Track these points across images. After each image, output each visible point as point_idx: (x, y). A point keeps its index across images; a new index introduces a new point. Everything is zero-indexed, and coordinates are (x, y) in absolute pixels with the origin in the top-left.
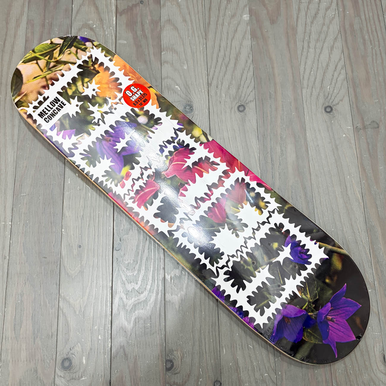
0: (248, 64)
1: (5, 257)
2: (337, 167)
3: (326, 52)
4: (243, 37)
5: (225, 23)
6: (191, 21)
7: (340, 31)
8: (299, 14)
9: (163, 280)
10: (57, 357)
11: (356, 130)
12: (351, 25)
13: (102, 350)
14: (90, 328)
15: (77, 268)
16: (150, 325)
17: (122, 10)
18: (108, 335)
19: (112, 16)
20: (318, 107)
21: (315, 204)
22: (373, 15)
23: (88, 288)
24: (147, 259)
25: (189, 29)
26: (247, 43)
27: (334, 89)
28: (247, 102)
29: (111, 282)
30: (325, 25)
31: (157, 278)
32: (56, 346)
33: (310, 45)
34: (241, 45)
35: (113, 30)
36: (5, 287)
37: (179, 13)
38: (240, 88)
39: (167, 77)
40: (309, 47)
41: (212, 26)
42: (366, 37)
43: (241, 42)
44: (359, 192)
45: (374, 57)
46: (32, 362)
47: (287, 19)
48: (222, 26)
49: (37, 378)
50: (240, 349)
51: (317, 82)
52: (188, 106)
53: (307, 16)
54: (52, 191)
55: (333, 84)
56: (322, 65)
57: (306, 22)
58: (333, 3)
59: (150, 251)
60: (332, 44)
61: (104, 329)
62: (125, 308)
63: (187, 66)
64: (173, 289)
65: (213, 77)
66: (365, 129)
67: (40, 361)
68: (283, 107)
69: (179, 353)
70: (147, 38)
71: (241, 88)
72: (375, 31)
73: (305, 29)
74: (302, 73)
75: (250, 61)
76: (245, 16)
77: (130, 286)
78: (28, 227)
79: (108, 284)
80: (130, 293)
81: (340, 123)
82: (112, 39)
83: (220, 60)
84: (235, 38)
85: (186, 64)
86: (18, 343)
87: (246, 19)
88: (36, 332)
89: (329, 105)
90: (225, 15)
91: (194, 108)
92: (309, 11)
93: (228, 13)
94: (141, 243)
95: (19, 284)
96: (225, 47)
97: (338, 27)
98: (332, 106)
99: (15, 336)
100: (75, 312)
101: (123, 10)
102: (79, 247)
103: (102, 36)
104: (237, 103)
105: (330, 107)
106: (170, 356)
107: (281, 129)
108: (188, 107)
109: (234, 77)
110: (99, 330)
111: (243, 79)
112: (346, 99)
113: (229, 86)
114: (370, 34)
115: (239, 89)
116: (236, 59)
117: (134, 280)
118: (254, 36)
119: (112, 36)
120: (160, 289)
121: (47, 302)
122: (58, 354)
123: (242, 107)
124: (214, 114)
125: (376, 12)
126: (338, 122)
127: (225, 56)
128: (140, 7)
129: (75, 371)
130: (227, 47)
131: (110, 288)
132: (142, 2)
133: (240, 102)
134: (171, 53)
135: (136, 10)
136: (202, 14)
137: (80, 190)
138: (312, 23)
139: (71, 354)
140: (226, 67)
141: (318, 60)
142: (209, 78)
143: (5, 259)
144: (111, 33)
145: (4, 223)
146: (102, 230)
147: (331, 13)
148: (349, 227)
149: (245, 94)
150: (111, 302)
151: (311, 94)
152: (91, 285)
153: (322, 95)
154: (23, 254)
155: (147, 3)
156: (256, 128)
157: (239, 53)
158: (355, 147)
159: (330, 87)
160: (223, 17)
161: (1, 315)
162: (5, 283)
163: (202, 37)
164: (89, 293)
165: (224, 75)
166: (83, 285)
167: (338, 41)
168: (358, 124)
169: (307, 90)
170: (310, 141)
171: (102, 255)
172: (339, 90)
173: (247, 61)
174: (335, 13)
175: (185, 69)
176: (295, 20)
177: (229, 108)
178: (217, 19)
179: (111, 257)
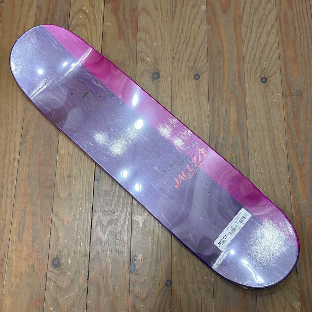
0: (204, 44)
1: (14, 182)
2: (268, 125)
3: (264, 35)
4: (200, 23)
5: (188, 11)
6: (162, 9)
7: (276, 20)
8: (245, 6)
9: (131, 204)
10: (49, 257)
11: (285, 96)
12: (285, 16)
13: (83, 254)
14: (74, 237)
15: (66, 192)
16: (120, 237)
18: (87, 244)
19: (101, 4)
20: (256, 78)
21: (249, 152)
22: (303, 9)
23: (74, 207)
24: (119, 188)
25: (159, 15)
26: (204, 27)
27: (269, 65)
28: (202, 72)
29: (92, 204)
30: (264, 15)
31: (127, 203)
32: (49, 249)
33: (253, 31)
34: (199, 29)
35: (101, 14)
36: (12, 204)
37: (152, 3)
39: (141, 52)
40: (251, 32)
41: (177, 14)
42: (297, 25)
43: (199, 26)
44: (284, 144)
45: (302, 41)
46: (30, 260)
47: (235, 10)
48: (185, 13)
49: (34, 272)
50: (186, 257)
51: (256, 58)
52: (156, 73)
53: (251, 9)
55: (269, 61)
56: (261, 46)
57: (250, 12)
60: (270, 30)
61: (85, 239)
62: (101, 224)
63: (156, 44)
64: (138, 211)
65: (176, 53)
66: (292, 96)
67: (36, 259)
68: (229, 77)
69: (140, 259)
70: (127, 21)
71: (197, 61)
72: (303, 21)
73: (249, 18)
74: (245, 51)
75: (205, 41)
76: (203, 6)
77: (106, 208)
78: (31, 160)
79: (90, 205)
80: (106, 212)
81: (273, 91)
82: (100, 22)
83: (182, 40)
84: (195, 23)
85: (156, 42)
87: (203, 9)
88: (34, 238)
90: (187, 5)
91: (161, 75)
92: (253, 4)
93: (191, 4)
95: (23, 202)
96: (186, 30)
97: (275, 17)
98: (267, 77)
99: (18, 241)
100: (64, 225)
102: (69, 177)
103: (93, 19)
104: (193, 73)
105: (265, 78)
106: (134, 261)
107: (227, 94)
108: (156, 75)
109: (192, 54)
110: (81, 239)
111: (199, 54)
112: (278, 72)
113: (188, 60)
114: (300, 23)
115: (195, 62)
116: (195, 39)
117: (110, 203)
118: (209, 21)
119: (100, 19)
120: (128, 211)
121: (43, 216)
122: (50, 255)
123: (197, 76)
124: (175, 80)
125: (305, 6)
126: (271, 90)
127: (186, 37)
129: (62, 268)
131: (91, 208)
133: (196, 72)
134: (145, 33)
136: (170, 4)
138: (255, 13)
139: (60, 255)
140: (187, 45)
141: (258, 42)
142: (173, 53)
143: (13, 183)
144: (100, 17)
145: (13, 157)
146: (86, 165)
147: (270, 6)
148: (275, 170)
149: (200, 66)
150: (91, 219)
151: (251, 68)
152: (77, 206)
153: (259, 69)
154: (27, 180)
156: (207, 92)
157: (197, 34)
158: (283, 109)
159: (266, 63)
160: (186, 7)
161: (9, 224)
162: (12, 201)
163: (169, 22)
164: (75, 211)
165: (185, 52)
166: (71, 205)
167: (274, 28)
168: (286, 92)
169: (248, 65)
170: (248, 104)
171: (86, 183)
172: (273, 66)
173: (203, 41)
174: (273, 6)
175: (155, 46)
176: (242, 11)
177: (187, 77)
178: (181, 8)
179: (93, 186)
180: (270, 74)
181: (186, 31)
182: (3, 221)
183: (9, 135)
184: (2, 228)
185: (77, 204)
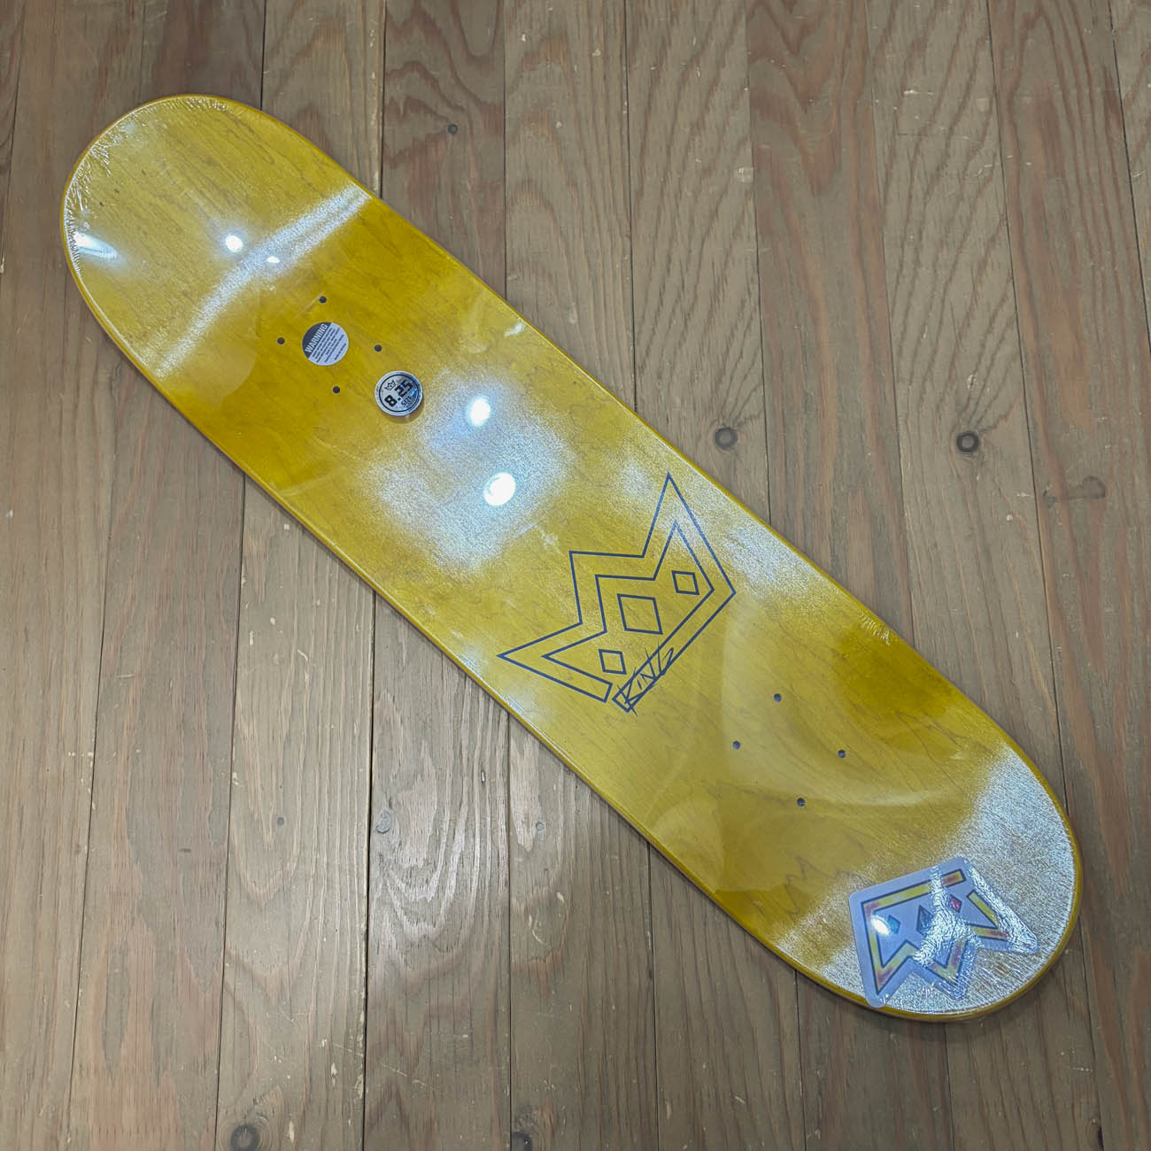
0: (747, 312)
1: (78, 846)
2: (988, 608)
3: (964, 276)
4: (734, 233)
5: (685, 190)
6: (591, 185)
7: (1005, 218)
8: (892, 168)
9: (506, 916)
10: (219, 1122)
11: (1043, 500)
12: (1038, 202)
13: (341, 1105)
14: (307, 1042)
15: (271, 881)
16: (469, 1038)
17: (397, 152)
18: (355, 1065)
19: (371, 169)
20: (938, 437)
22: (1100, 171)
23: (302, 934)
24: (461, 858)
25: (583, 206)
26: (746, 249)
27: (984, 385)
29: (365, 919)
30: (963, 199)
31: (490, 912)
32: (216, 1092)
33: (922, 258)
34: (727, 256)
36: (78, 929)
37: (556, 162)
38: (724, 379)
40: (917, 262)
41: (649, 200)
42: (1079, 235)
43: (728, 247)
44: (1045, 677)
45: (1099, 294)
46: (151, 1136)
47: (858, 182)
48: (676, 196)
50: (710, 1105)
51: (937, 364)
53: (915, 177)
54: (204, 667)
55: (983, 369)
56: (953, 315)
57: (911, 188)
58: (987, 138)
59: (471, 834)
60: (983, 254)
61: (345, 1047)
63: (575, 315)
65: (648, 348)
66: (1069, 499)
67: (172, 1130)
68: (840, 437)
69: (545, 1115)
70: (466, 233)
71: (726, 379)
72: (1103, 220)
73: (909, 208)
74: (896, 336)
75: (752, 302)
76: (741, 170)
77: (416, 930)
78: (140, 766)
79: (358, 925)
80: (416, 950)
81: (1000, 482)
83: (669, 300)
84: (712, 233)
85: (575, 310)
86: (113, 1085)
87: (743, 180)
88: (163, 1054)
89: (967, 430)
90: (684, 168)
92: (919, 157)
93: (696, 161)
94: (448, 813)
95: (116, 922)
96: (683, 262)
97: (1001, 207)
98: (977, 432)
99: (105, 1064)
100: (267, 999)
101: (401, 152)
102: (278, 822)
104: (712, 424)
105: (971, 435)
106: (523, 1123)
107: (835, 497)
109: (705, 351)
110: (331, 1049)
111: (731, 353)
112: (1018, 413)
113: (692, 373)
114: (1090, 225)
115: (719, 381)
116: (715, 297)
117: (428, 916)
118: (765, 230)
121: (192, 970)
122: (222, 1113)
123: (727, 433)
125: (1108, 162)
126: (993, 480)
127: (683, 287)
128: (446, 143)
130: (688, 261)
131: (363, 937)
132: (454, 128)
133: (721, 419)
134: (533, 277)
135: (436, 150)
136: (620, 163)
137: (280, 662)
138: (928, 193)
139: (257, 1113)
140: (686, 320)
141: (943, 301)
142: (637, 348)
143: (77, 852)
145: (73, 754)
146: (339, 775)
147: (980, 166)
149: (734, 396)
150: (364, 975)
151: (922, 399)
152: (311, 928)
153: (949, 400)
154: (127, 841)
155: (468, 132)
156: (764, 494)
157: (723, 278)
158: (1039, 549)
159: (973, 378)
160: (678, 173)
161: (68, 1005)
162: (78, 918)
163: (621, 233)
164: (305, 950)
165: (680, 345)
166: (288, 925)
167: (998, 246)
168: (1048, 485)
169: (910, 387)
170: (913, 533)
171: (340, 845)
172: (1000, 389)
173: (743, 302)
174: (994, 164)
175: (571, 325)
176: (880, 183)
177: (692, 438)
178: (662, 179)
179: (365, 853)
180: (990, 420)
181: (681, 263)
182: (45, 996)
183: (53, 674)
184: (45, 1021)
185: (310, 923)
